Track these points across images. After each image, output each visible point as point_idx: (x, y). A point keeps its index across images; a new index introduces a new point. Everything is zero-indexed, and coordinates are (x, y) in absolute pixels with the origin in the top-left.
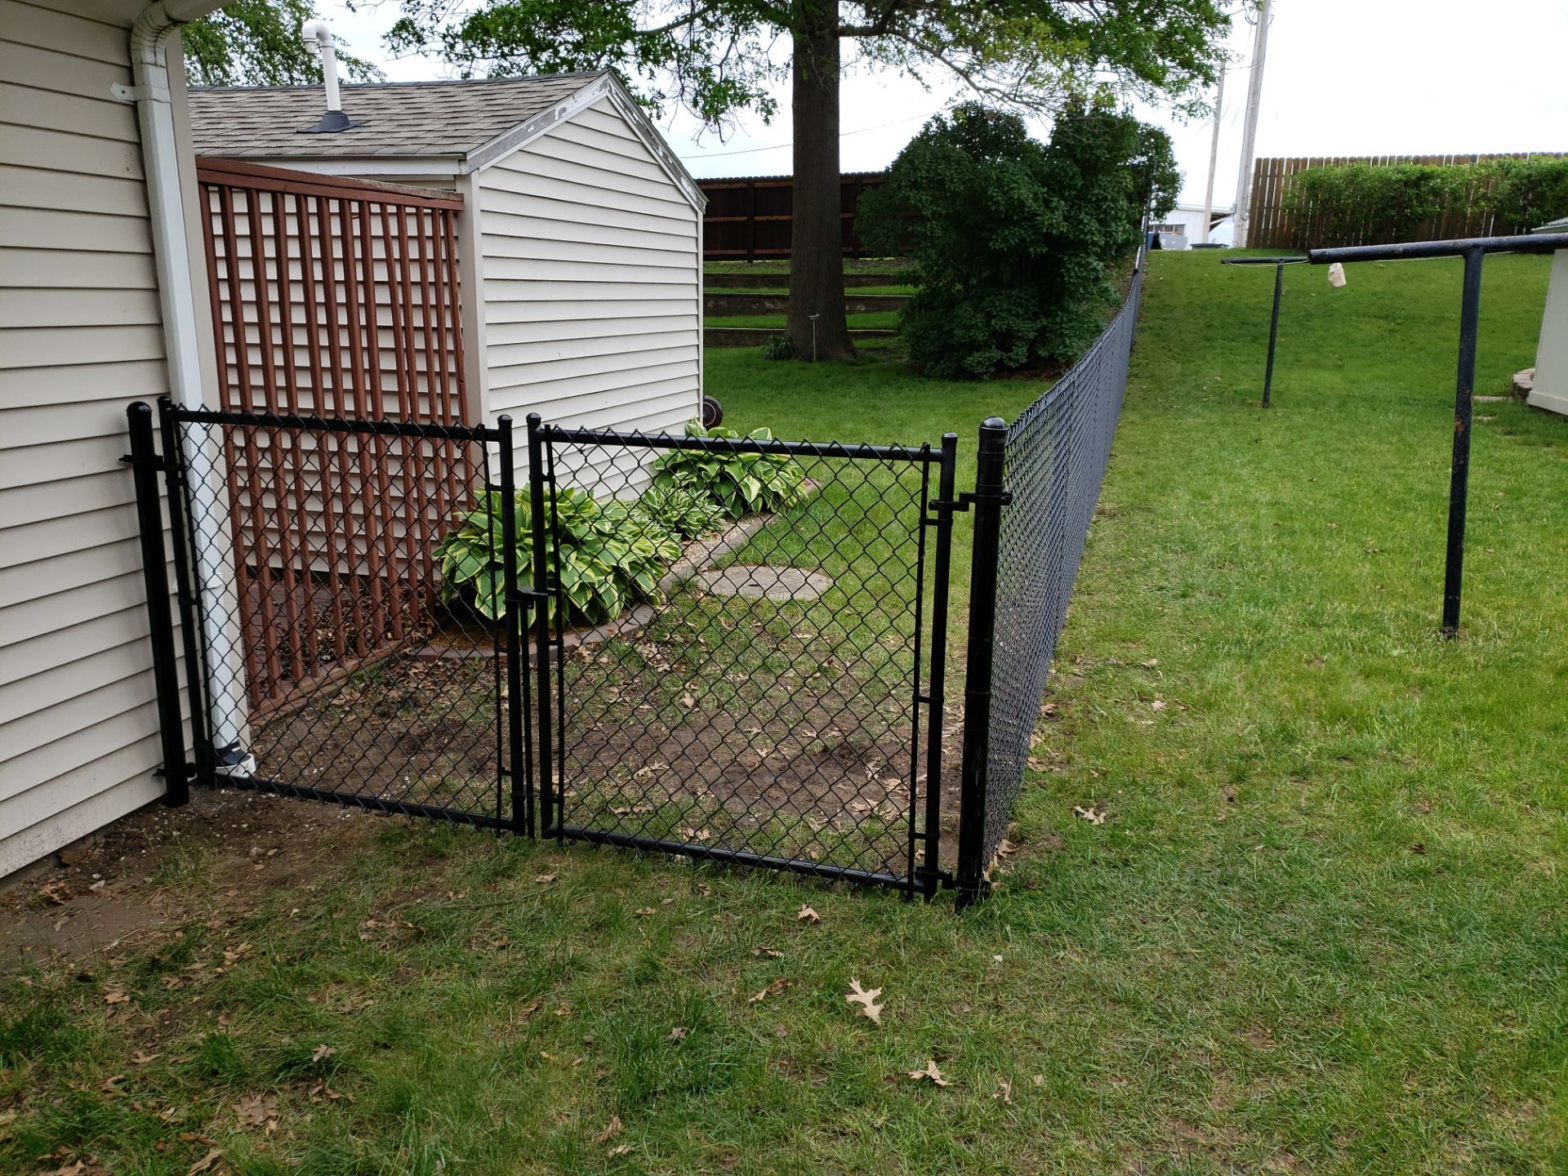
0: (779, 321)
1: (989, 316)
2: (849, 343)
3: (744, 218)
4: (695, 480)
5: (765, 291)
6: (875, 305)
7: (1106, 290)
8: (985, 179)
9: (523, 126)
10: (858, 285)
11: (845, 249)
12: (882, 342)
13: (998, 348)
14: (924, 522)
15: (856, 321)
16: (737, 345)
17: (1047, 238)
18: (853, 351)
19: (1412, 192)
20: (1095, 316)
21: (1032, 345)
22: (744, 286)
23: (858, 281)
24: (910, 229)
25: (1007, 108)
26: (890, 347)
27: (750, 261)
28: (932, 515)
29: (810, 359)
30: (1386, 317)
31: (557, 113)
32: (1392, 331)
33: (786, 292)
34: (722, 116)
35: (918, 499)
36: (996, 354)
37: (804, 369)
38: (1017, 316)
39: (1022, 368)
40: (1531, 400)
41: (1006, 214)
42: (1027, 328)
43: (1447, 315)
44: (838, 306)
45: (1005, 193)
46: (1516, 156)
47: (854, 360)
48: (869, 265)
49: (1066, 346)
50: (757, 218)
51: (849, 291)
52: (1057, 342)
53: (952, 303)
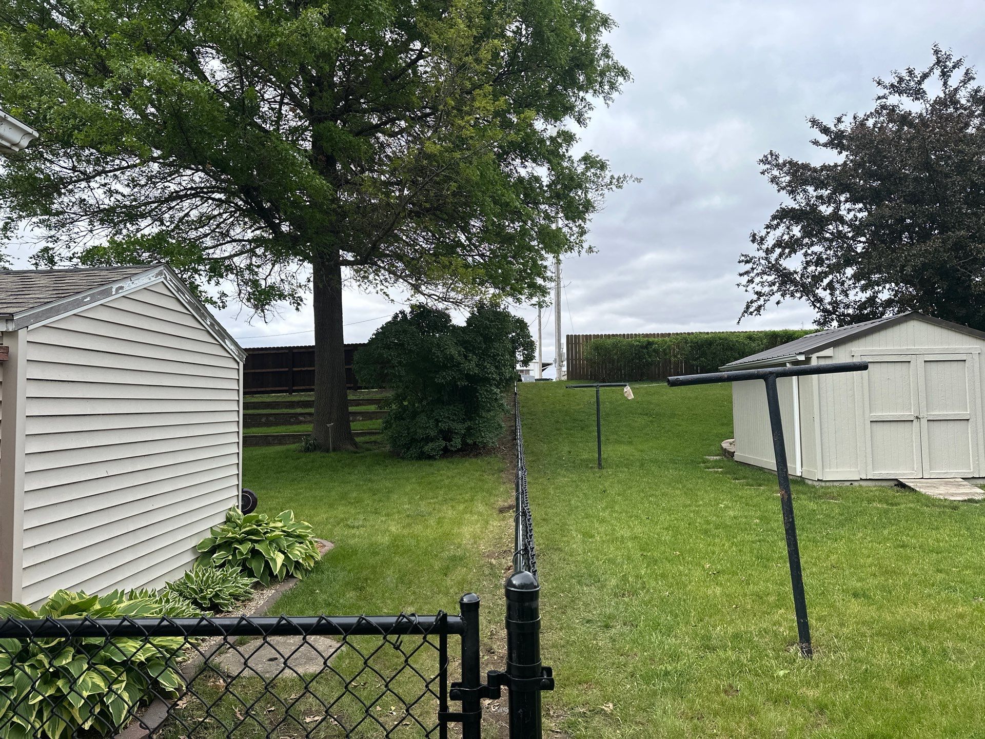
0: (308, 428)
1: (437, 421)
2: (352, 440)
3: (287, 369)
4: (230, 558)
5: (299, 410)
6: (368, 416)
7: (502, 404)
8: (430, 343)
9: (79, 296)
10: (357, 405)
11: (349, 385)
12: (373, 438)
13: (443, 440)
14: (445, 717)
15: (356, 426)
16: (280, 444)
17: (468, 377)
18: (355, 444)
19: (645, 351)
20: (497, 419)
21: (464, 437)
22: (286, 408)
23: (357, 403)
24: (386, 372)
25: (441, 306)
26: (378, 441)
27: (290, 393)
28: (455, 706)
29: (328, 451)
30: (647, 414)
31: (114, 290)
32: (651, 422)
33: (312, 410)
34: (267, 307)
35: (436, 687)
36: (443, 443)
37: (324, 457)
38: (453, 420)
39: (459, 450)
40: (736, 458)
41: (444, 363)
42: (460, 428)
43: (676, 413)
44: (344, 419)
45: (442, 351)
46: (689, 334)
47: (356, 450)
48: (364, 394)
49: (483, 437)
50: (295, 369)
51: (351, 409)
52: (478, 434)
53: (415, 415)
